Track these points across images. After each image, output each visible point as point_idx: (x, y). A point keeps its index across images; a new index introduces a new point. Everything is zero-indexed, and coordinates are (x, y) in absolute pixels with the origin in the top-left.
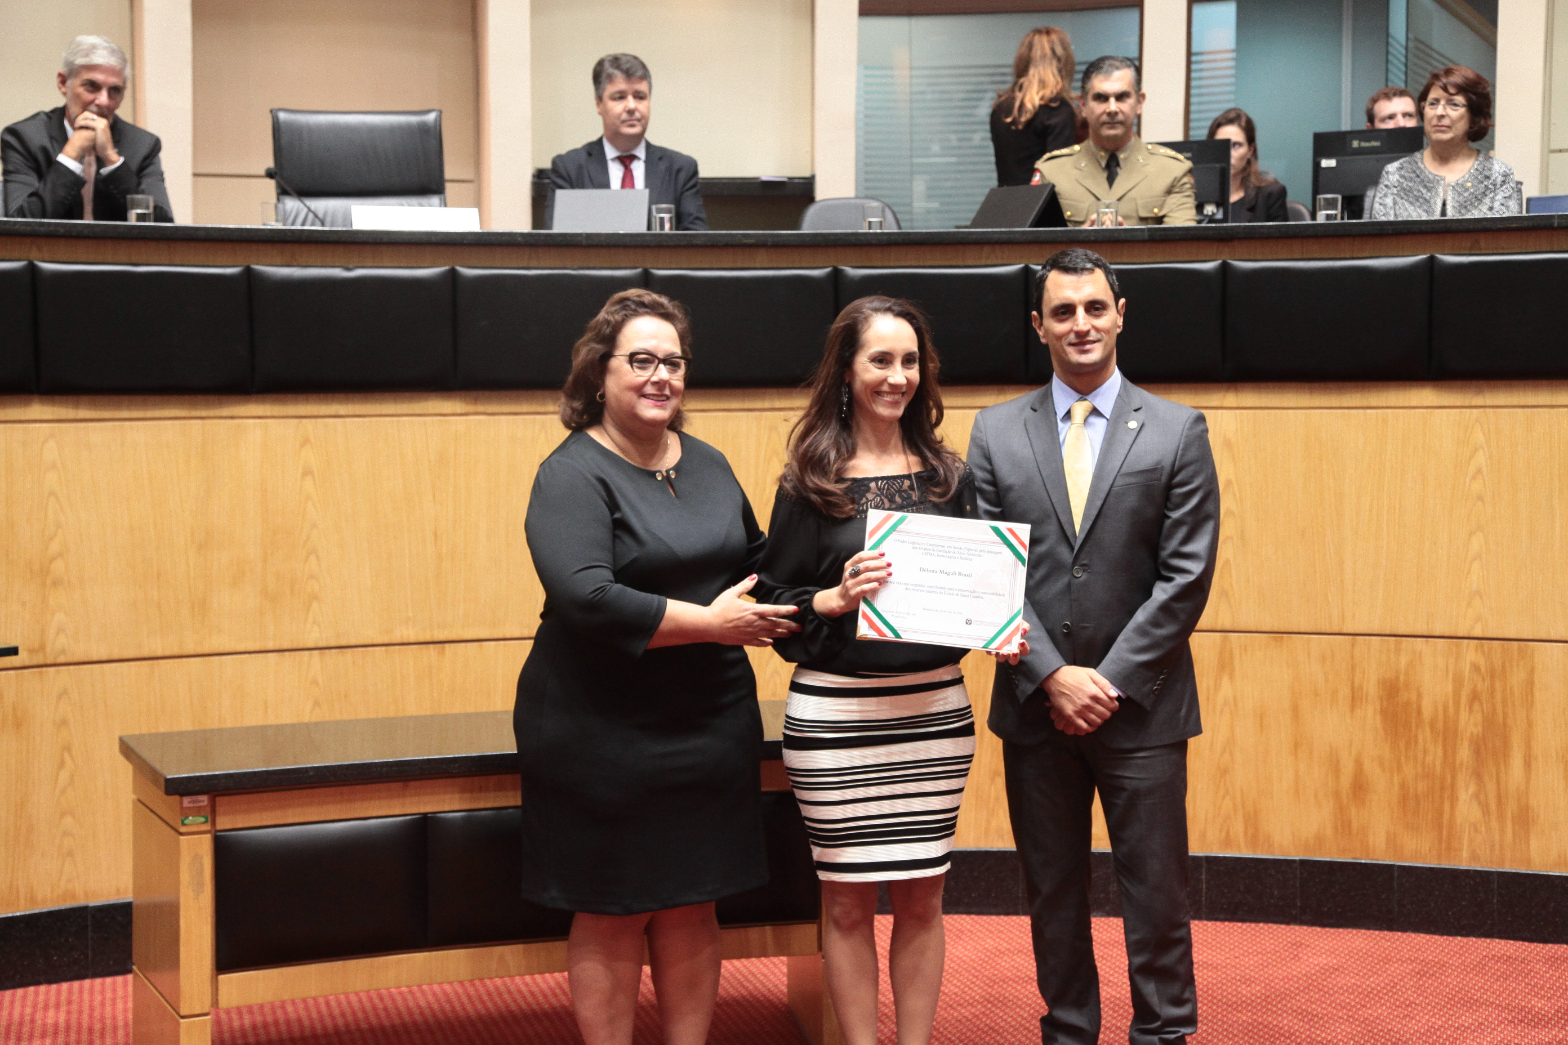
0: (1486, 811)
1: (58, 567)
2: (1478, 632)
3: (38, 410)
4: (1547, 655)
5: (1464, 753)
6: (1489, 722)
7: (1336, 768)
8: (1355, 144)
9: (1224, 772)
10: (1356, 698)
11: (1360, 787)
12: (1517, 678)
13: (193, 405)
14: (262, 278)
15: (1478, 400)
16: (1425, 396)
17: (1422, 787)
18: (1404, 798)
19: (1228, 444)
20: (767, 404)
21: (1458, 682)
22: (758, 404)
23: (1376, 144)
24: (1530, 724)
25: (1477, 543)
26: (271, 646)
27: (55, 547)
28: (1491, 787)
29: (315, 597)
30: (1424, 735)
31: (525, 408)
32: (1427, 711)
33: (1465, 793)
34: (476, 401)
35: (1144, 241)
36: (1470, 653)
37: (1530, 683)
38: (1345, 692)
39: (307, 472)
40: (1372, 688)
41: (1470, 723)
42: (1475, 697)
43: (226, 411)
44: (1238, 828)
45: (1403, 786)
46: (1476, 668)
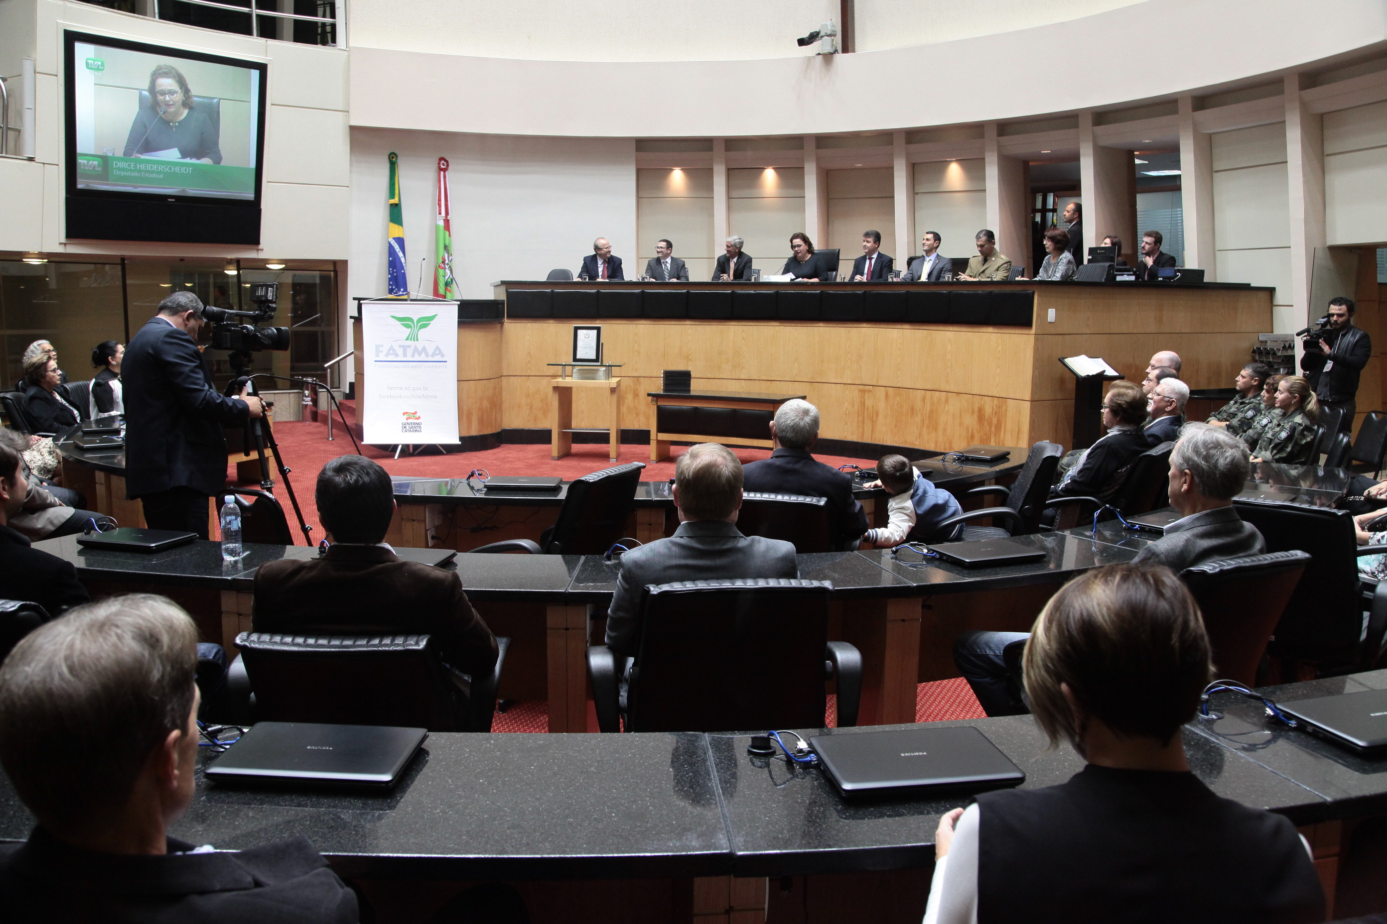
0: (996, 444)
1: (690, 357)
2: (997, 396)
3: (688, 322)
4: (1010, 402)
5: (993, 429)
6: (998, 420)
7: (968, 431)
8: (1098, 251)
9: (945, 430)
10: (973, 412)
11: (972, 437)
12: (1004, 408)
13: (720, 322)
14: (736, 293)
15: (1001, 331)
16: (990, 329)
17: (984, 437)
18: (981, 441)
19: (950, 340)
20: (848, 326)
21: (993, 408)
22: (846, 326)
23: (1104, 251)
24: (1006, 422)
25: (998, 370)
26: (734, 378)
27: (690, 352)
28: (997, 438)
29: (743, 368)
30: (986, 423)
31: (793, 325)
32: (986, 417)
33: (993, 440)
34: (782, 323)
35: (932, 285)
36: (996, 401)
37: (1006, 410)
38: (971, 410)
39: (743, 338)
40: (976, 409)
41: (995, 421)
42: (996, 413)
43: (727, 324)
44: (947, 446)
45: (981, 437)
46: (996, 405)
